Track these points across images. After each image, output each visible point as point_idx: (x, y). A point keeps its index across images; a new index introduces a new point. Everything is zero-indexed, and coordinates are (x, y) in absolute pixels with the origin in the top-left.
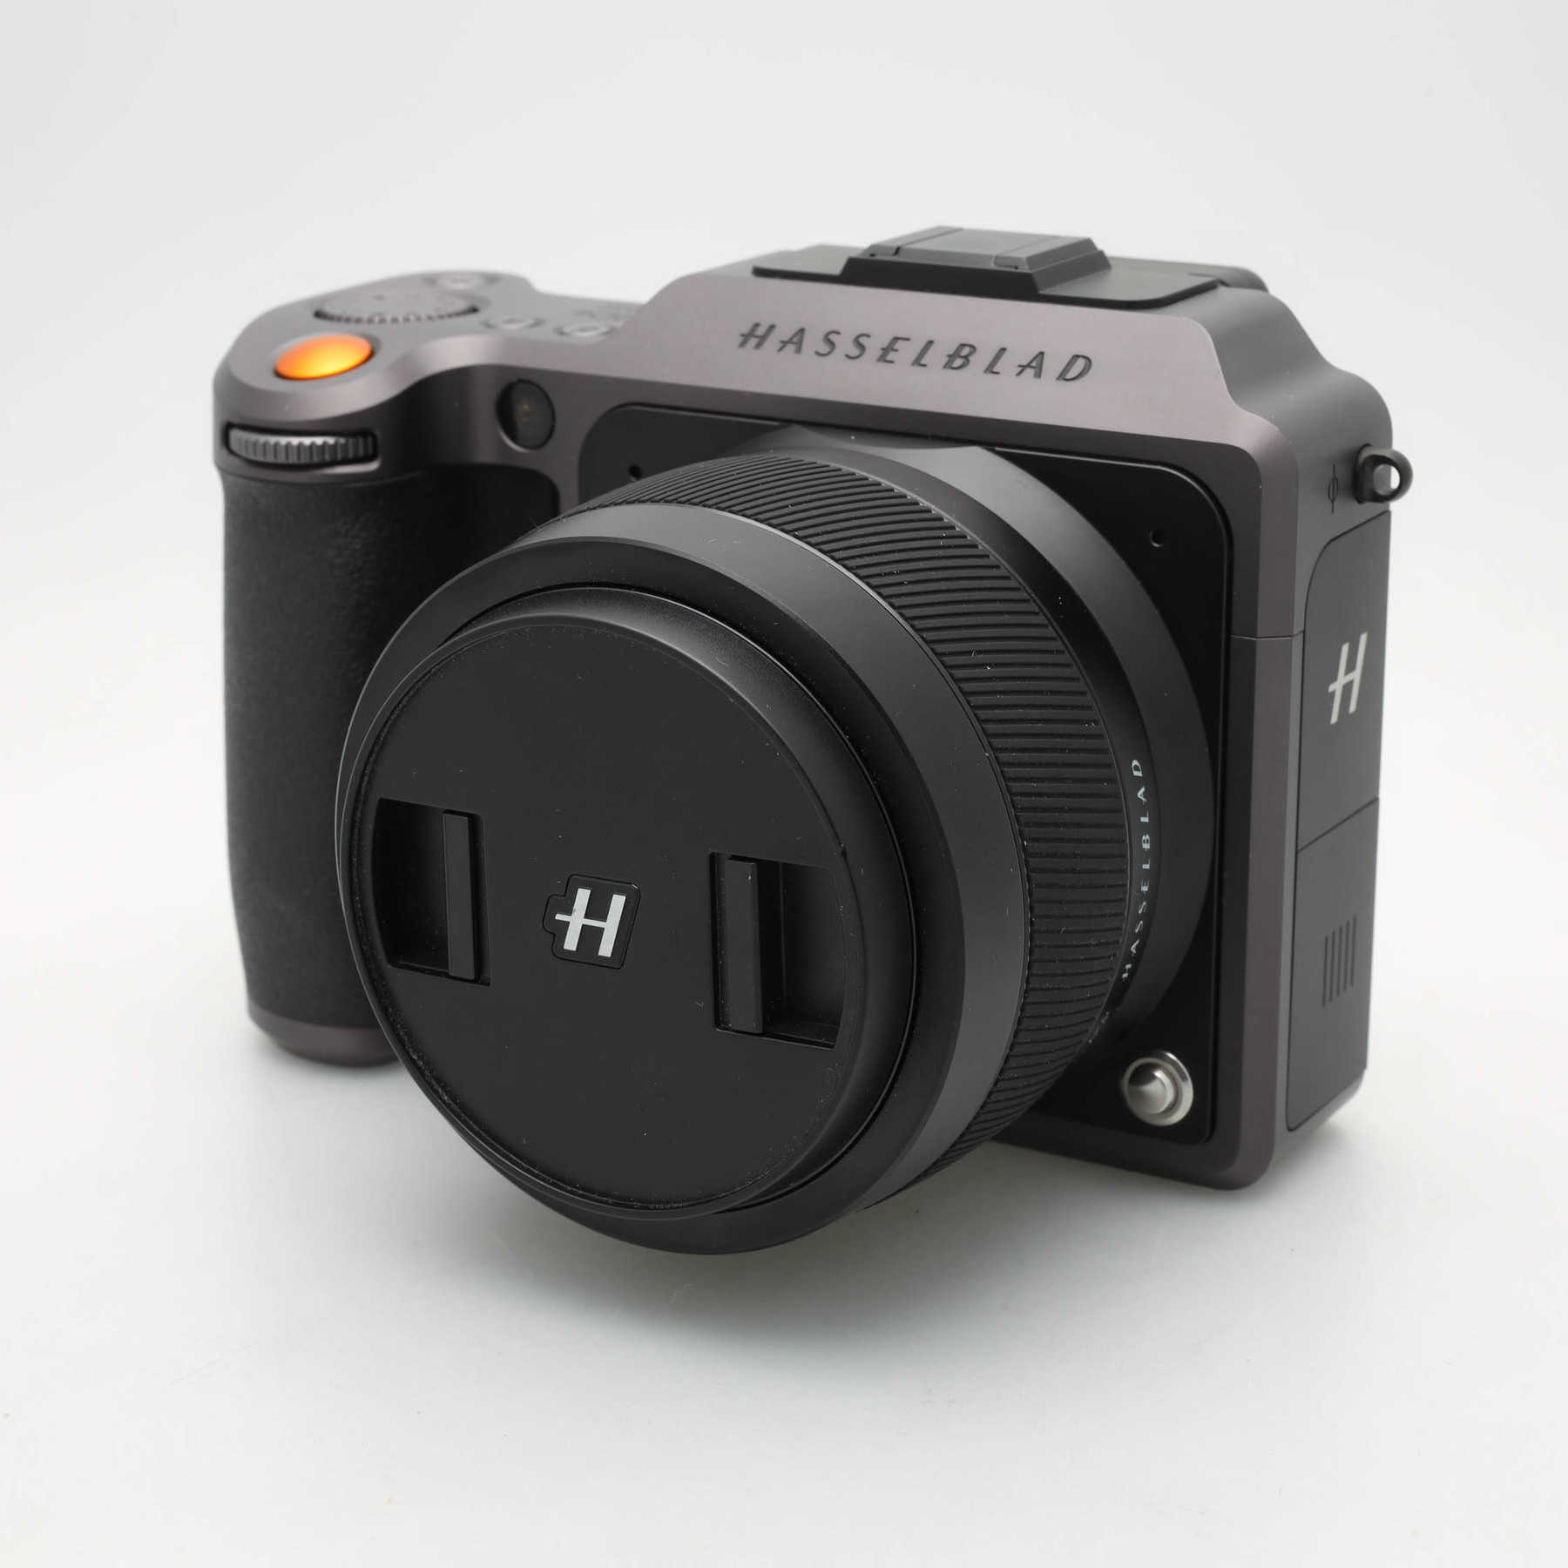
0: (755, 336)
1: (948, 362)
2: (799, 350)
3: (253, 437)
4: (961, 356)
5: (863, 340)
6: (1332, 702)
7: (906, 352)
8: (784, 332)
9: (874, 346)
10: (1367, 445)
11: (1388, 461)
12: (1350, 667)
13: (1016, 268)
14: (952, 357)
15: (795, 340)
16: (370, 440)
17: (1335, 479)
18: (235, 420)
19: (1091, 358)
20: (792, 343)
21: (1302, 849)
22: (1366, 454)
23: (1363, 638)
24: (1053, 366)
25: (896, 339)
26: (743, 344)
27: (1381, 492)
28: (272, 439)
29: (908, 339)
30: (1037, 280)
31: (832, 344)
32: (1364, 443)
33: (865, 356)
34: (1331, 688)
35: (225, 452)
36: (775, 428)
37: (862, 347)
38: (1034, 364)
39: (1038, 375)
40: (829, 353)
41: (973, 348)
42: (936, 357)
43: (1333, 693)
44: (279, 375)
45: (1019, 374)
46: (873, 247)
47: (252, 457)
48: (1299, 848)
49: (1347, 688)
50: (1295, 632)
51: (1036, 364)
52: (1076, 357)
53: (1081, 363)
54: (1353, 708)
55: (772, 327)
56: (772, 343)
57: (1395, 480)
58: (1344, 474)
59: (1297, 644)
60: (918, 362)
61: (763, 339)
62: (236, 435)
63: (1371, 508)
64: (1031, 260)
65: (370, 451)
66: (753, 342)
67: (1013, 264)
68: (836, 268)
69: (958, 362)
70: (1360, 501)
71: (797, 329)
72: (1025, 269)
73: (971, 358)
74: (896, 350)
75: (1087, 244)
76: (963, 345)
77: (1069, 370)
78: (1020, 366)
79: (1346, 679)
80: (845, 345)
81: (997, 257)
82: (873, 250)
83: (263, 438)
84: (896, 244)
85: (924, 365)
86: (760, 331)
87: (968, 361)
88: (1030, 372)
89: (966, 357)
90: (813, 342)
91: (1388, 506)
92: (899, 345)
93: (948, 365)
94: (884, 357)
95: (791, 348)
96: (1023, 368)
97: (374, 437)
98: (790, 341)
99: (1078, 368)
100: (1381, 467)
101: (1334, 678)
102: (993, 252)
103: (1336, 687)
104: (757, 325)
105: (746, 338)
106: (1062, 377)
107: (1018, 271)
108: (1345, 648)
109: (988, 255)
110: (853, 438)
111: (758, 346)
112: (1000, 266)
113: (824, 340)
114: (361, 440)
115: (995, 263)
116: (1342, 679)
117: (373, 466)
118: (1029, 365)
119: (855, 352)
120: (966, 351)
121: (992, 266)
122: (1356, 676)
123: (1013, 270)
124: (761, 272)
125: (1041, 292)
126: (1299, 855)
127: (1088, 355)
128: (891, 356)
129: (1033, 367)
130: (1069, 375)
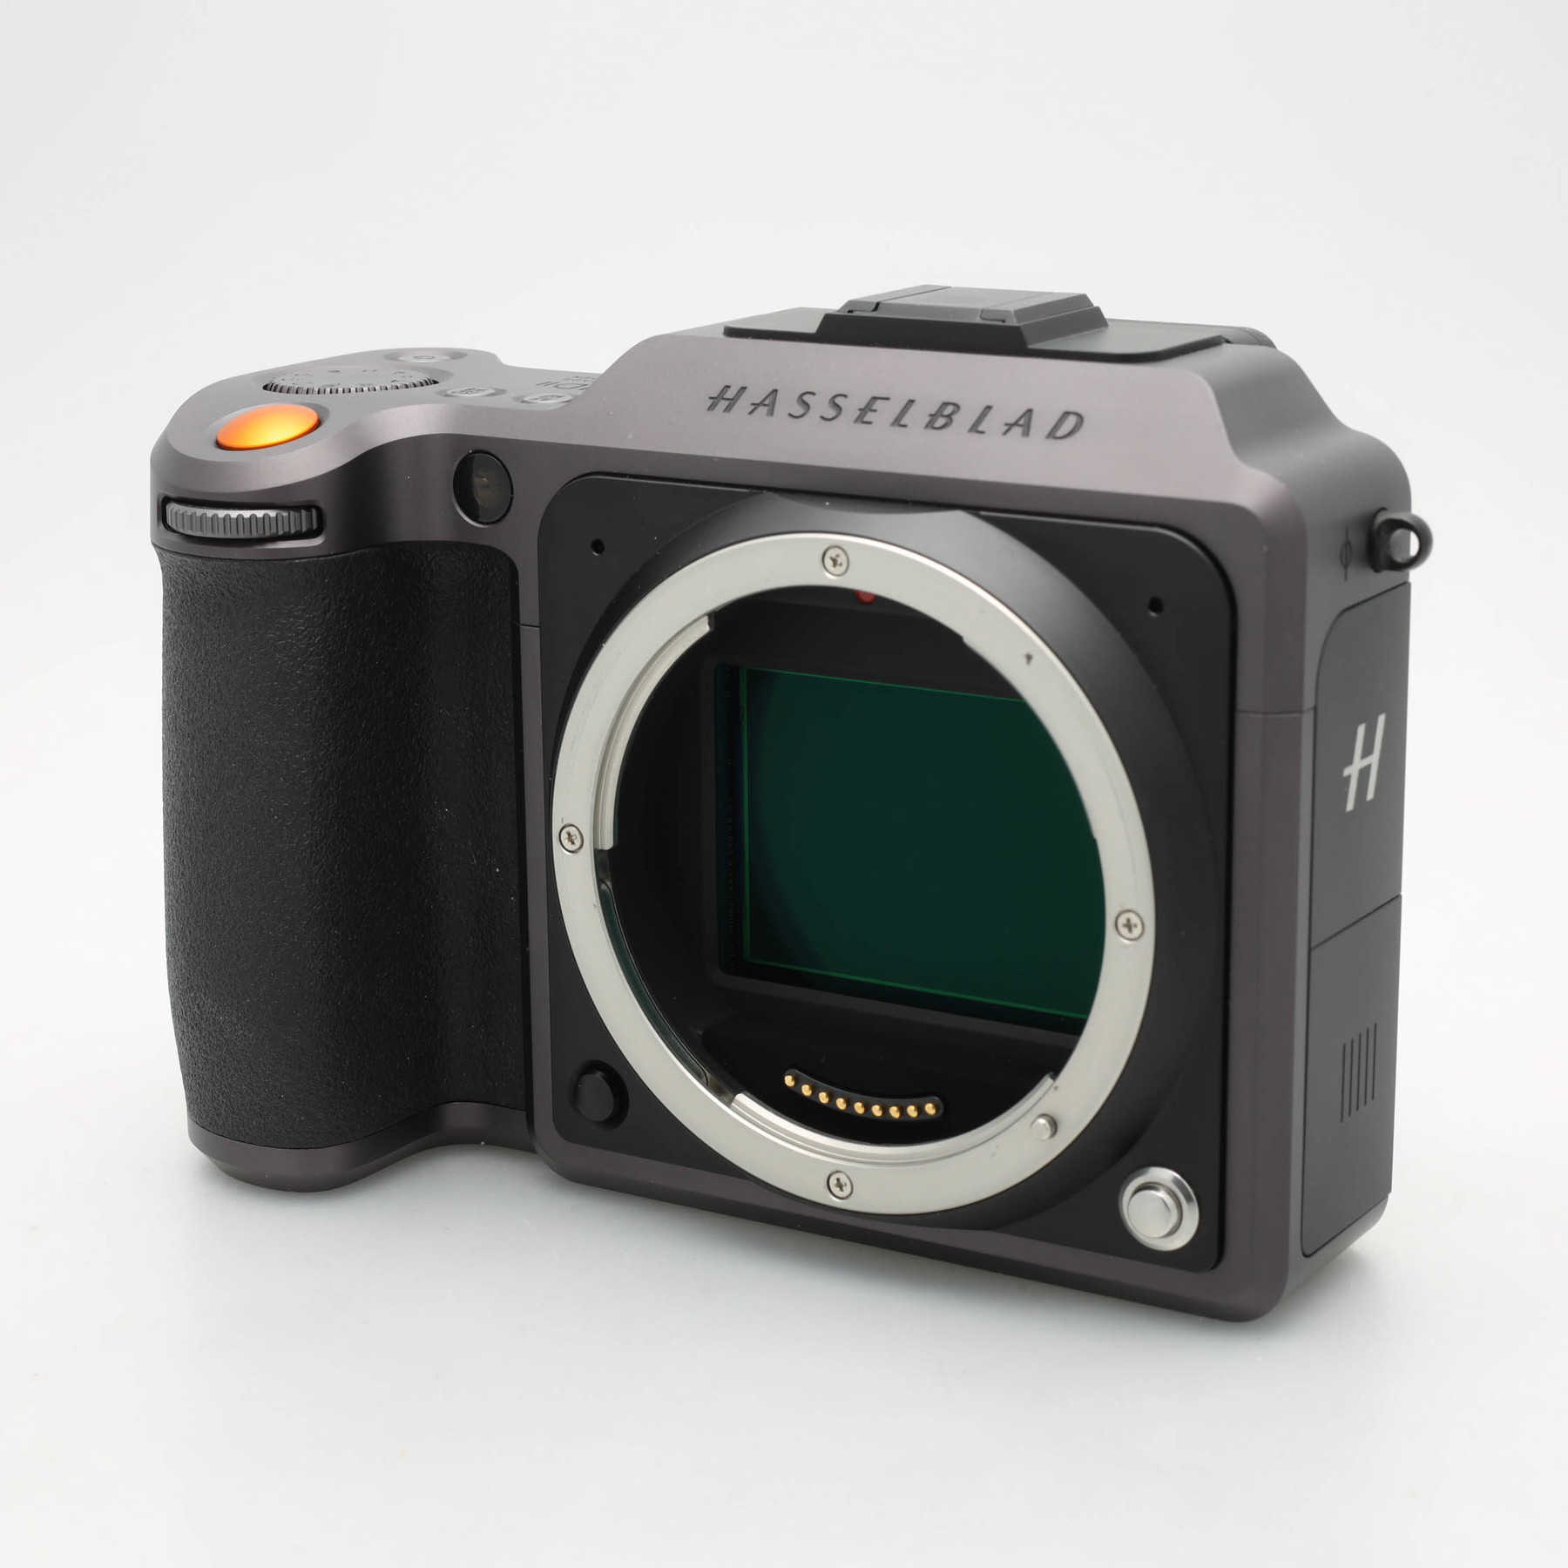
0: (724, 399)
1: (930, 422)
2: (771, 413)
3: (190, 510)
4: (943, 416)
5: (839, 401)
6: (1348, 787)
7: (886, 412)
8: (756, 394)
9: (851, 407)
10: (1383, 509)
11: (1407, 526)
12: (1367, 751)
13: (1004, 321)
14: (934, 417)
15: (767, 402)
16: (314, 511)
17: (1348, 544)
18: (172, 495)
19: (1083, 415)
20: (765, 405)
21: (1318, 946)
22: (1381, 518)
23: (1382, 719)
24: (1042, 425)
25: (875, 399)
26: (711, 408)
27: (1399, 559)
28: (210, 513)
29: (887, 399)
30: (1026, 333)
31: (806, 406)
32: (1379, 506)
33: (842, 417)
34: (1346, 772)
35: (162, 527)
36: (746, 496)
37: (838, 408)
38: (1021, 422)
39: (1026, 433)
40: (801, 416)
41: (957, 406)
42: (917, 417)
43: (1349, 777)
44: (219, 445)
45: (1005, 433)
46: (850, 303)
47: (189, 532)
48: (1313, 945)
49: (1364, 773)
50: (1305, 708)
51: (1024, 422)
52: (1067, 414)
53: (1071, 421)
54: (1370, 796)
55: (743, 390)
56: (744, 404)
57: (1414, 547)
58: (1358, 540)
59: (1307, 720)
60: (898, 422)
61: (733, 402)
62: (173, 508)
63: (1388, 578)
64: (1020, 313)
65: (315, 527)
66: (723, 404)
67: (1002, 318)
68: (812, 327)
69: (941, 422)
70: (1377, 570)
71: (771, 390)
72: (1013, 322)
73: (954, 417)
74: (875, 411)
75: (1083, 299)
76: (946, 404)
77: (1059, 428)
78: (1006, 424)
79: (1362, 763)
80: (820, 406)
81: (982, 311)
82: (851, 306)
83: (199, 511)
84: (876, 301)
85: (905, 426)
86: (730, 394)
87: (951, 420)
88: (1017, 431)
89: (949, 416)
90: (786, 404)
91: (1408, 575)
92: (878, 405)
93: (930, 425)
94: (861, 419)
95: (763, 410)
96: (1010, 426)
97: (319, 509)
98: (762, 404)
99: (1069, 425)
100: (1399, 532)
101: (1350, 762)
102: (980, 306)
103: (1352, 771)
104: (726, 388)
105: (715, 401)
106: (1052, 435)
107: (1006, 324)
108: (1361, 730)
109: (973, 309)
110: (827, 504)
111: (728, 409)
112: (984, 319)
113: (798, 401)
114: (303, 512)
115: (981, 317)
116: (1358, 763)
117: (317, 541)
118: (1016, 424)
119: (831, 413)
120: (949, 410)
121: (978, 320)
122: (1374, 760)
123: (1000, 323)
124: (732, 332)
125: (1030, 347)
126: (1313, 953)
127: (1079, 411)
128: (869, 417)
129: (1021, 426)
130: (1060, 433)
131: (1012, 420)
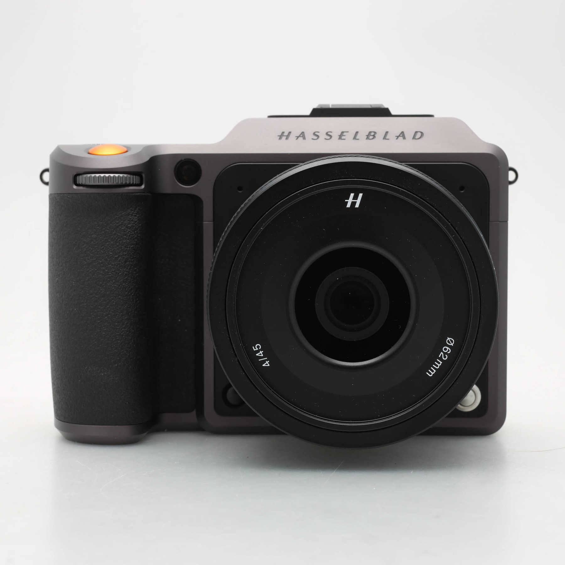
5: (329, 134)
7: (349, 136)
8: (296, 133)
13: (381, 107)
14: (368, 136)
15: (301, 136)
19: (425, 133)
24: (409, 135)
25: (343, 132)
26: (280, 139)
29: (348, 132)
31: (317, 136)
33: (333, 138)
37: (330, 136)
38: (401, 135)
39: (404, 138)
40: (317, 139)
41: (375, 133)
42: (362, 136)
44: (89, 153)
45: (397, 139)
52: (416, 132)
55: (290, 133)
56: (292, 137)
60: (355, 138)
61: (288, 136)
66: (284, 137)
69: (371, 137)
71: (301, 132)
73: (375, 135)
74: (345, 136)
76: (371, 132)
86: (286, 134)
90: (309, 136)
92: (345, 134)
93: (368, 138)
94: (341, 138)
95: (301, 138)
96: (397, 137)
104: (283, 133)
105: (280, 137)
111: (287, 139)
113: (314, 135)
117: (141, 188)
119: (328, 137)
120: (373, 134)
125: (392, 114)
127: (422, 131)
128: (343, 137)
129: (401, 136)
130: (417, 137)
131: (398, 135)
